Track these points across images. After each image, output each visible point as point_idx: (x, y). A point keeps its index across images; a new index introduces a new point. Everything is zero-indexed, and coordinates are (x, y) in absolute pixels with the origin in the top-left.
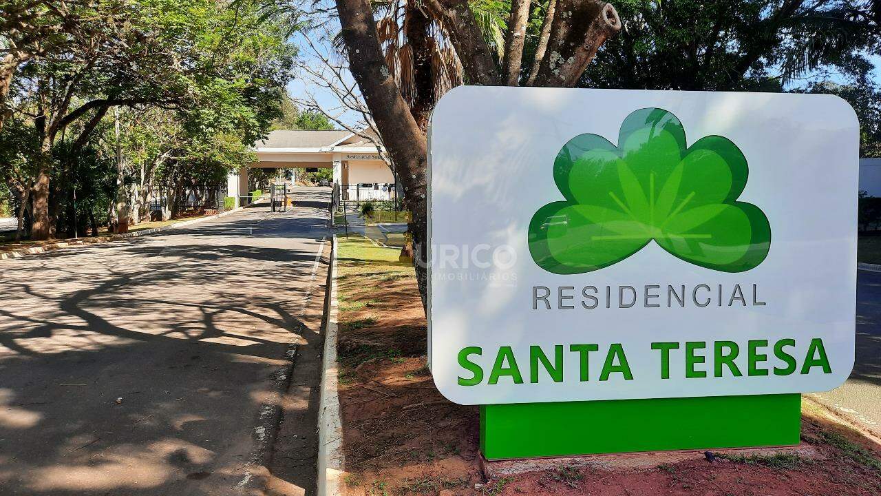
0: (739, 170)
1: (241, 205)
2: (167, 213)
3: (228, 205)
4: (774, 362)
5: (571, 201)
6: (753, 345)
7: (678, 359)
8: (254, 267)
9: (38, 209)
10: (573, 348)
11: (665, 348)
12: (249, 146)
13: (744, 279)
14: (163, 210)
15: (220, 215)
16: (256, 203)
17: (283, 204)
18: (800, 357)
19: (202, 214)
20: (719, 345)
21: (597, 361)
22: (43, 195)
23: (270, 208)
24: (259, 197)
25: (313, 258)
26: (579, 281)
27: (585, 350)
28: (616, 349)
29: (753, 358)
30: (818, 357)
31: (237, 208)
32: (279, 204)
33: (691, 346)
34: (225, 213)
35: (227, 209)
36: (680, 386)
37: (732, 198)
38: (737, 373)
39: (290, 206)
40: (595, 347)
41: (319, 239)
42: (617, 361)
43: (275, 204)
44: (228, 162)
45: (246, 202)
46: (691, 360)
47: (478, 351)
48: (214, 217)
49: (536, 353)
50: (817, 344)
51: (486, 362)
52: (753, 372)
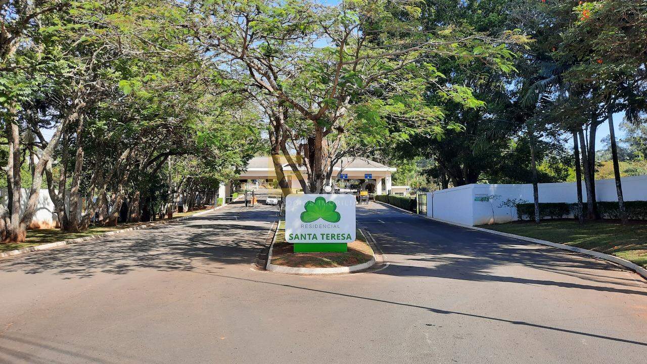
0: (335, 206)
1: (226, 203)
2: (186, 208)
3: (219, 203)
4: (341, 238)
5: (307, 211)
6: (338, 235)
7: (325, 236)
8: (245, 232)
9: (134, 207)
10: (308, 234)
11: (323, 235)
12: (237, 174)
13: (336, 224)
14: (184, 206)
15: (216, 209)
16: (234, 201)
17: (252, 202)
18: (346, 237)
19: (205, 208)
20: (332, 235)
21: (311, 237)
22: (137, 200)
23: (244, 205)
24: (237, 197)
25: (268, 230)
26: (309, 224)
27: (309, 235)
28: (315, 235)
29: (338, 237)
30: (349, 237)
31: (224, 205)
32: (249, 202)
33: (327, 235)
34: (218, 208)
35: (219, 205)
36: (325, 241)
37: (334, 211)
38: (335, 239)
39: (256, 204)
40: (311, 234)
41: (272, 222)
42: (315, 237)
43: (247, 202)
44: (222, 178)
45: (229, 201)
46: (327, 237)
47: (292, 234)
48: (212, 210)
49: (302, 235)
50: (349, 235)
51: (294, 236)
52: (338, 239)
